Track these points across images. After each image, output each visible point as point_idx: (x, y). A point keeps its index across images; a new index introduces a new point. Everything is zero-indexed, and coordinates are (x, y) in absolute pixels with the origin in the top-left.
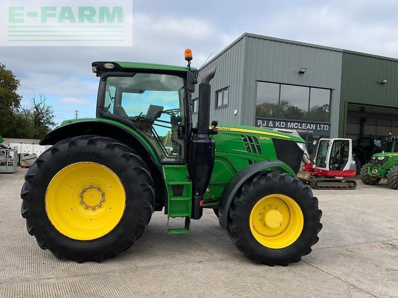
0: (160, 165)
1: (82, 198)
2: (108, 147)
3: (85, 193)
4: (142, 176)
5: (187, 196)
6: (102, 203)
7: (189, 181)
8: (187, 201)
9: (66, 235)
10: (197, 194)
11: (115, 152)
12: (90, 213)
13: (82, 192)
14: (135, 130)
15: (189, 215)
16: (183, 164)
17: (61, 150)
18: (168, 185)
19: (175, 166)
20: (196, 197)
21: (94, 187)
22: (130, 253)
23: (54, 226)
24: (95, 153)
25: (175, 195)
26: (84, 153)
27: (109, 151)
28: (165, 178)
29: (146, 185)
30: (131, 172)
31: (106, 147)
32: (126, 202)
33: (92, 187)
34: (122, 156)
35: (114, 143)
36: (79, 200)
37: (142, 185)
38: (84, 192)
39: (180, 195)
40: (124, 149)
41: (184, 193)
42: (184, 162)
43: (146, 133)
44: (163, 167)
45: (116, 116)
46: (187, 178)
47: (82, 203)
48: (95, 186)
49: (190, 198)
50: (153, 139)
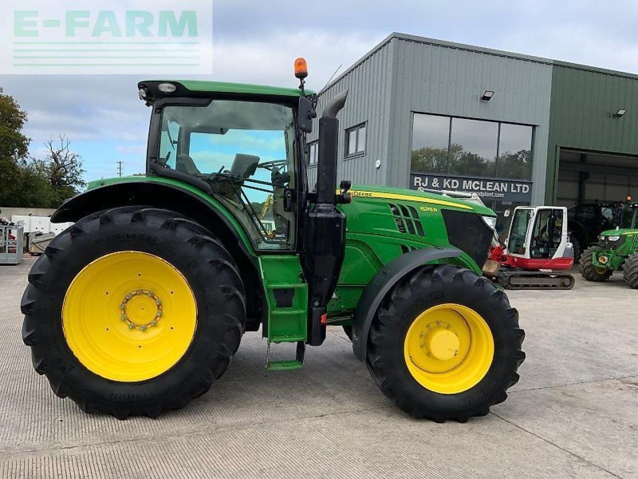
0: (254, 255)
1: (125, 311)
2: (168, 225)
3: (129, 302)
4: (224, 274)
5: (301, 307)
6: (158, 318)
7: (303, 282)
8: (299, 315)
9: (97, 373)
10: (317, 304)
11: (177, 234)
12: (138, 335)
13: (125, 301)
14: (211, 196)
15: (304, 338)
16: (294, 254)
17: (87, 232)
18: (268, 289)
19: (279, 257)
20: (314, 309)
21: (145, 292)
22: (206, 401)
23: (77, 359)
24: (144, 235)
25: (280, 305)
26: (126, 236)
27: (167, 232)
28: (263, 277)
29: (231, 288)
30: (206, 269)
31: (163, 226)
32: (198, 317)
33: (140, 293)
34: (191, 240)
35: (176, 219)
36: (118, 315)
37: (224, 290)
38: (127, 300)
39: (288, 305)
40: (191, 228)
41: (295, 301)
42: (294, 249)
43: (231, 201)
44: (259, 259)
45: (180, 173)
46: (300, 276)
47: (125, 319)
48: (146, 290)
49: (304, 311)
50: (243, 211)
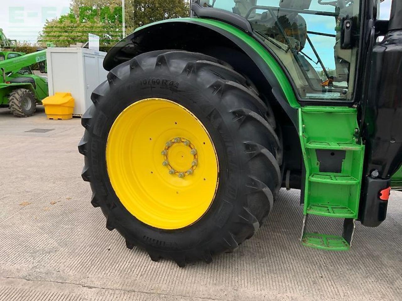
0: (293, 105)
1: (167, 157)
2: (189, 69)
3: (170, 150)
4: (249, 128)
5: (353, 174)
6: (194, 168)
7: (358, 143)
8: (350, 186)
10: (375, 174)
11: (199, 79)
12: (176, 180)
13: (167, 148)
14: (250, 34)
15: (353, 214)
16: (350, 105)
17: (120, 78)
18: (307, 150)
19: (328, 109)
20: (371, 180)
21: (183, 140)
24: (167, 81)
25: (323, 169)
26: (151, 82)
27: (189, 77)
28: (301, 134)
29: (256, 146)
30: (228, 120)
31: (185, 70)
33: (179, 140)
34: (212, 86)
35: (198, 61)
36: (162, 159)
37: (247, 147)
38: (169, 147)
39: (337, 170)
40: (217, 72)
41: (346, 165)
42: (351, 100)
44: (300, 109)
46: (354, 135)
47: (167, 164)
48: (184, 139)
49: (356, 181)
50: (286, 52)
